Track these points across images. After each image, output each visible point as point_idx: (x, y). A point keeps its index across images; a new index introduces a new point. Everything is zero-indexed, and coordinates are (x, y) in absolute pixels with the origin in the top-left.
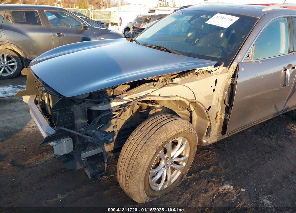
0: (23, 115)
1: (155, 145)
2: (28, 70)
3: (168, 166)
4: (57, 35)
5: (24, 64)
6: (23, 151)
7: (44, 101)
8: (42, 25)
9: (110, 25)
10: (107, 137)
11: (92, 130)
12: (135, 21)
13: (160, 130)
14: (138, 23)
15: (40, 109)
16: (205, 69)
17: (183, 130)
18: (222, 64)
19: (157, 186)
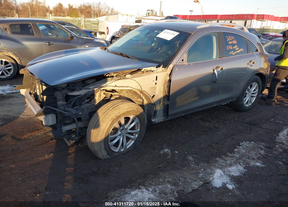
0: (19, 107)
1: (111, 118)
2: (24, 70)
3: (123, 135)
4: (48, 44)
5: (19, 68)
6: (20, 131)
7: (36, 93)
8: (35, 36)
9: (98, 34)
10: (78, 112)
11: (68, 108)
12: (119, 30)
13: (115, 108)
14: (122, 33)
15: (33, 97)
16: (149, 69)
17: (132, 109)
18: (161, 66)
19: (116, 149)
